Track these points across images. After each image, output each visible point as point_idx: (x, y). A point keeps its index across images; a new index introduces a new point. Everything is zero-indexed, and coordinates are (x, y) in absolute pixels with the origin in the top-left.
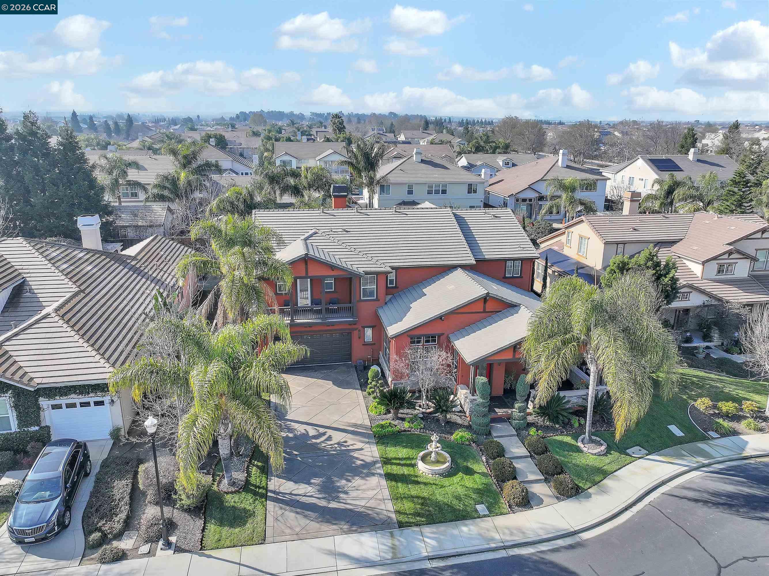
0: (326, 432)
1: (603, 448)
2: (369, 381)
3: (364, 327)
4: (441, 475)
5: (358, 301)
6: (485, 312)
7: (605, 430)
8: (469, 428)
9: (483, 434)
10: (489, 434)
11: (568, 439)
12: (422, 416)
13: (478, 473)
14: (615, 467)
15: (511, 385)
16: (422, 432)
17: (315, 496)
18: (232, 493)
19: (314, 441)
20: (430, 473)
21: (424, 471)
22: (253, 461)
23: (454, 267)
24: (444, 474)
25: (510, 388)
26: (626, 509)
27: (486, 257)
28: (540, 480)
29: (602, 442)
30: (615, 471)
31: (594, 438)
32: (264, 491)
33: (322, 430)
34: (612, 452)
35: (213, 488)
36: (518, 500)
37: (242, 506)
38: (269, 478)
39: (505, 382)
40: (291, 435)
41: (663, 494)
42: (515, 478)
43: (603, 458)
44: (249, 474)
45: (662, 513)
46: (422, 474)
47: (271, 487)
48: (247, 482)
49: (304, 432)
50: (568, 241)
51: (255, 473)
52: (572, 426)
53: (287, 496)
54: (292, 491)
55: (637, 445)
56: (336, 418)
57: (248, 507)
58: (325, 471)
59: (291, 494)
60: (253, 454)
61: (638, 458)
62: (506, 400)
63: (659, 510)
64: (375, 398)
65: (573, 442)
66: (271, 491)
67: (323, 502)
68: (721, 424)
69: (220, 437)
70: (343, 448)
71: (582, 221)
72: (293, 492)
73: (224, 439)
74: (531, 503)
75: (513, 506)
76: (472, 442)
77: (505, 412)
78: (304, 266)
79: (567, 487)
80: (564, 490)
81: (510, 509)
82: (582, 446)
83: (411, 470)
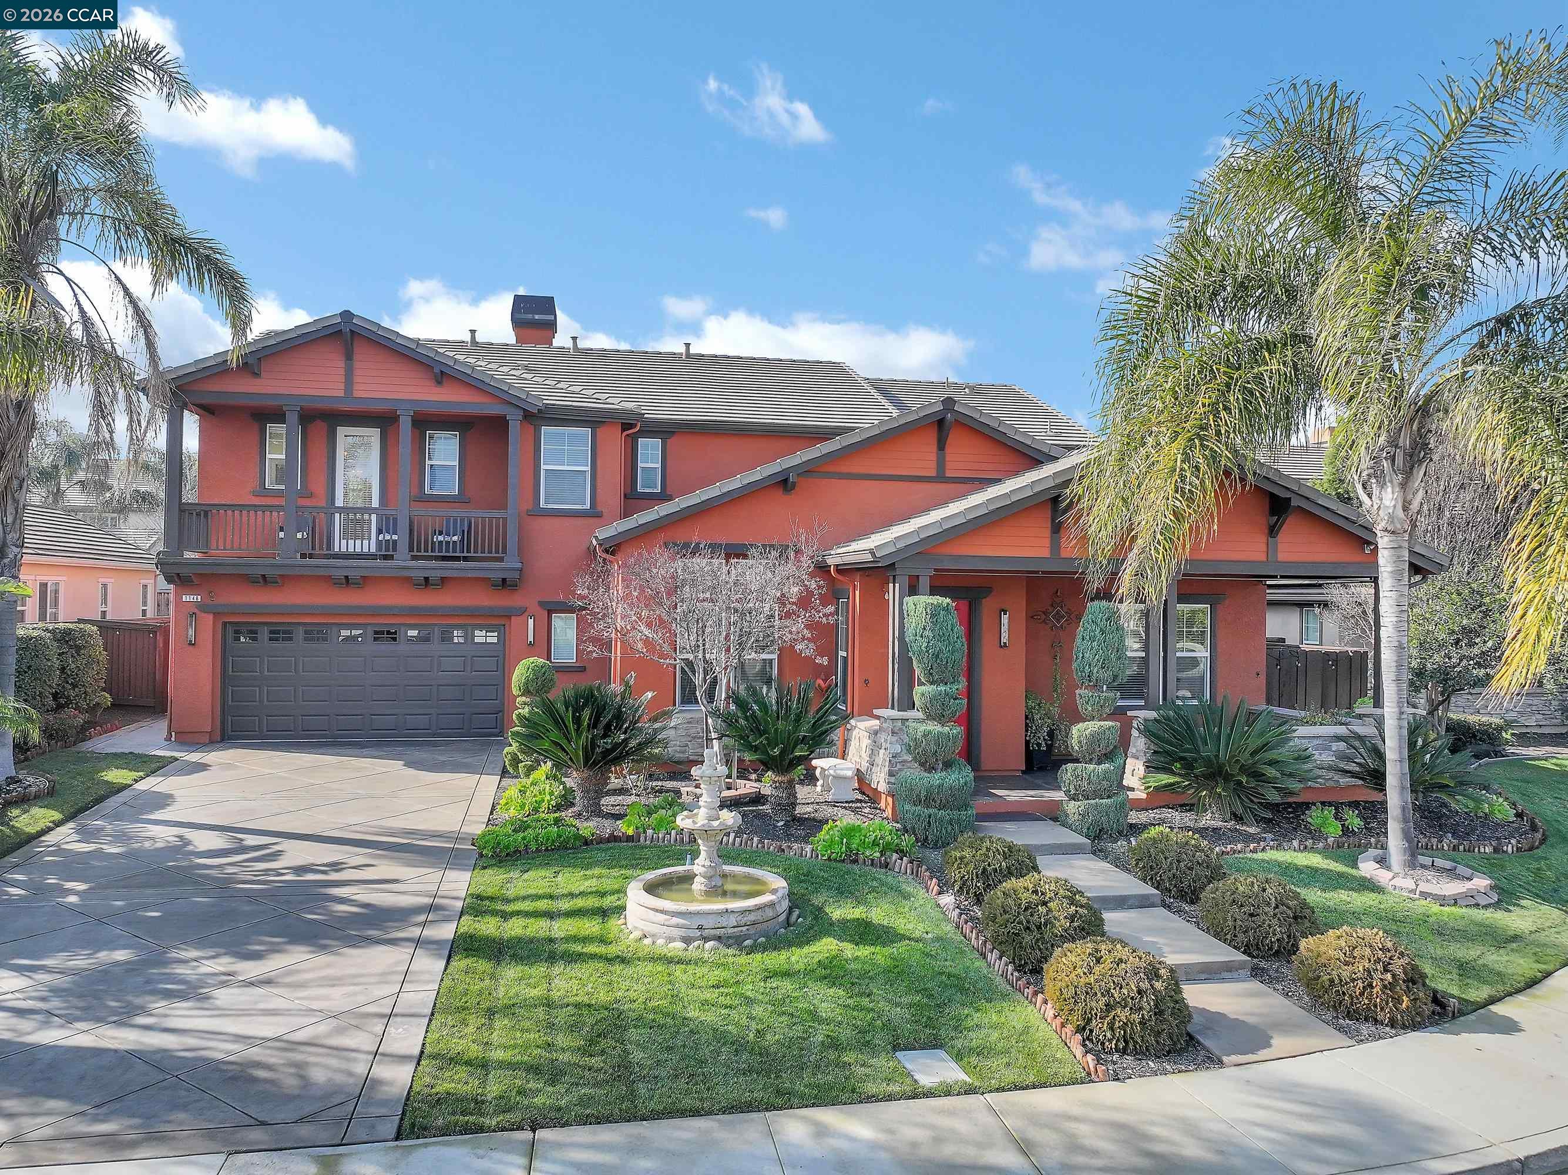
0: (276, 844)
1: (1481, 884)
3: (548, 607)
4: (730, 940)
5: (529, 512)
6: (941, 478)
7: (1454, 849)
11: (1311, 860)
13: (917, 940)
19: (201, 861)
20: (678, 936)
21: (652, 933)
24: (748, 942)
28: (1232, 968)
29: (1464, 871)
31: (1424, 859)
33: (257, 841)
34: (1525, 903)
36: (1136, 1017)
46: (640, 941)
65: (1335, 866)
70: (311, 877)
74: (1207, 1043)
75: (1110, 1053)
76: (895, 856)
77: (1042, 796)
78: (339, 364)
79: (1386, 970)
80: (1371, 986)
81: (1090, 1057)
82: (1382, 876)
83: (590, 926)
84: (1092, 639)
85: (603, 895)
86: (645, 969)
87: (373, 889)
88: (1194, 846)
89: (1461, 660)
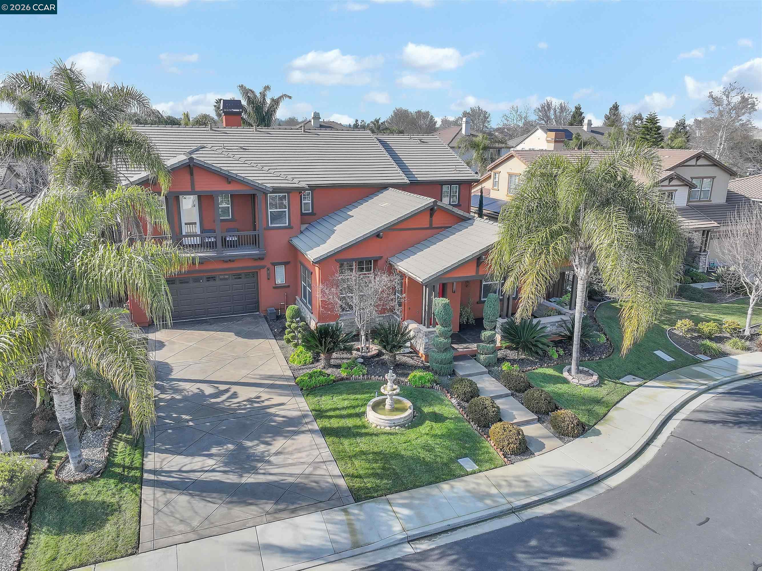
0: (230, 388)
1: (595, 377)
2: (287, 324)
3: (274, 264)
4: (402, 426)
5: (265, 229)
6: (431, 228)
7: (589, 360)
8: (426, 368)
9: (446, 375)
10: (453, 373)
11: (550, 371)
12: (362, 360)
13: (451, 419)
14: (616, 399)
15: (468, 319)
16: (366, 378)
17: (218, 469)
18: (82, 481)
19: (213, 400)
20: (387, 425)
21: (379, 423)
22: (120, 434)
23: (383, 187)
24: (407, 425)
25: (467, 322)
26: (648, 444)
27: (419, 179)
28: (533, 420)
29: (591, 372)
30: (618, 402)
31: (581, 368)
32: (138, 474)
33: (222, 387)
34: (606, 382)
35: (49, 479)
36: (515, 446)
37: (100, 499)
38: (145, 453)
39: (461, 315)
40: (178, 397)
41: (683, 420)
42: (500, 420)
43: (599, 389)
44: (112, 454)
45: (692, 443)
46: (376, 427)
47: (149, 465)
48: (109, 463)
49: (197, 391)
50: (495, 184)
51: (122, 450)
52: (550, 358)
53: (172, 475)
54: (182, 467)
55: (630, 374)
56: (244, 372)
57: (109, 500)
58: (233, 438)
59: (180, 471)
60: (120, 425)
61: (637, 386)
62: (465, 337)
63: (687, 441)
64: (296, 345)
65: (557, 374)
66: (150, 472)
67: (231, 477)
68: (708, 346)
69: (55, 390)
70: (256, 405)
71: (512, 156)
72: (184, 469)
73: (63, 394)
74: (530, 449)
75: (509, 454)
76: (435, 384)
77: (469, 348)
78: (188, 177)
79: (572, 423)
80: (568, 427)
81: (506, 459)
82: (570, 378)
83: (357, 421)
84: (490, 307)
85: (354, 407)
86: (383, 438)
87: (279, 409)
88: (520, 376)
89: (596, 279)
